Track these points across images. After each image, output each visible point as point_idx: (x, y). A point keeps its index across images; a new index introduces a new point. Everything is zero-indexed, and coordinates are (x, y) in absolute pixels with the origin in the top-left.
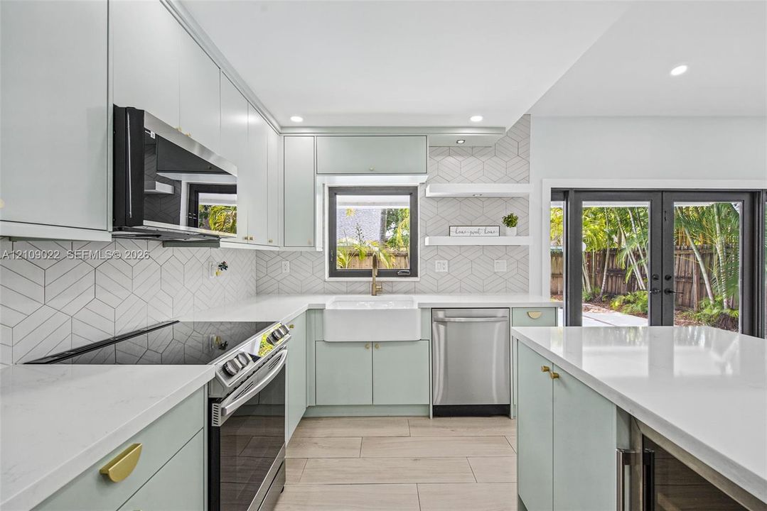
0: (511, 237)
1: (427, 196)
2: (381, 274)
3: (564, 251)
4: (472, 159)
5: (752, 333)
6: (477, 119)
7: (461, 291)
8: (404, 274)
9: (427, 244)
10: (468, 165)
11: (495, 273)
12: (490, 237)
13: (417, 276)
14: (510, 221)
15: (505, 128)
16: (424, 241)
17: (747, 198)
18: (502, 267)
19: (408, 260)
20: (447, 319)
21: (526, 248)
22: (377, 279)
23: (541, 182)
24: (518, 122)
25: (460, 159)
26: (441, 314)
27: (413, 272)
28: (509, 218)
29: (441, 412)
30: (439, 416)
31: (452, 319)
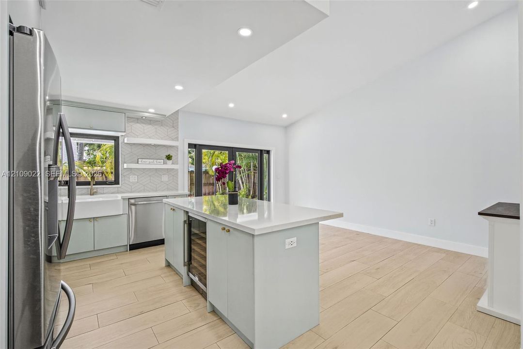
0: (169, 165)
1: (125, 142)
2: (97, 183)
3: (194, 170)
4: (150, 126)
5: (261, 200)
6: (152, 111)
7: (144, 191)
8: (111, 183)
9: (125, 167)
10: (149, 128)
11: (162, 182)
12: (159, 165)
13: (119, 184)
14: (169, 157)
15: (165, 115)
16: (124, 166)
17: (259, 152)
18: (165, 178)
19: (113, 175)
20: (136, 203)
21: (177, 170)
22: (94, 186)
23: (184, 140)
24: (172, 114)
25: (144, 125)
26: (132, 201)
27: (116, 182)
28: (168, 156)
29: (134, 247)
30: (132, 250)
31: (140, 203)
